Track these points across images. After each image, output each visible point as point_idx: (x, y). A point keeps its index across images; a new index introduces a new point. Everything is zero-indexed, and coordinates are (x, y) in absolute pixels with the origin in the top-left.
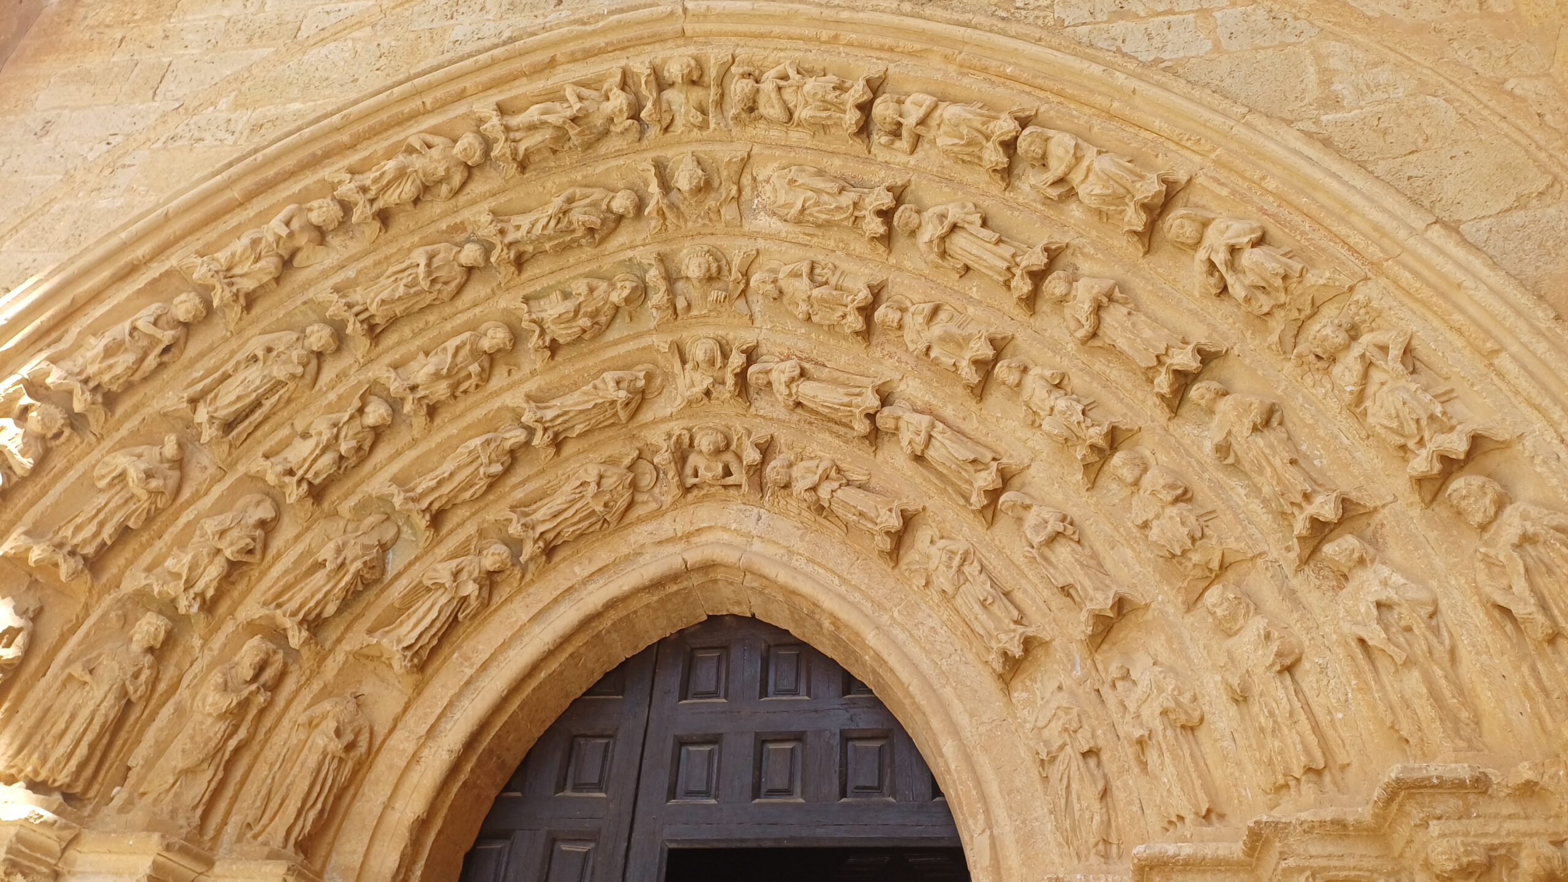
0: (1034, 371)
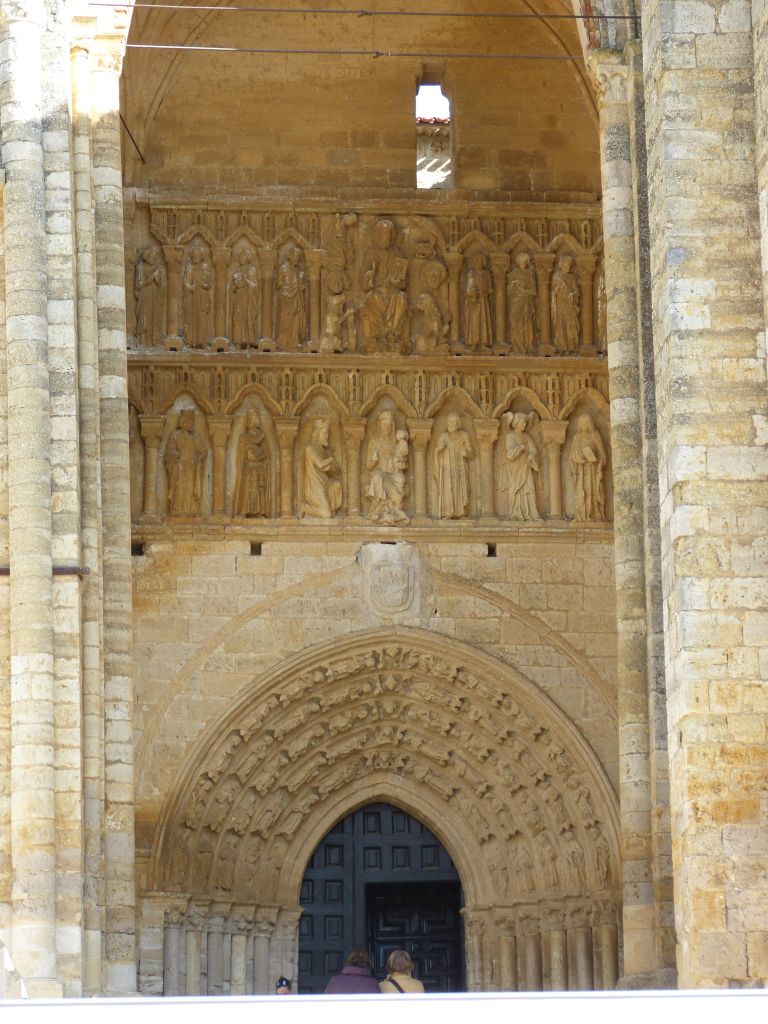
0: (500, 762)
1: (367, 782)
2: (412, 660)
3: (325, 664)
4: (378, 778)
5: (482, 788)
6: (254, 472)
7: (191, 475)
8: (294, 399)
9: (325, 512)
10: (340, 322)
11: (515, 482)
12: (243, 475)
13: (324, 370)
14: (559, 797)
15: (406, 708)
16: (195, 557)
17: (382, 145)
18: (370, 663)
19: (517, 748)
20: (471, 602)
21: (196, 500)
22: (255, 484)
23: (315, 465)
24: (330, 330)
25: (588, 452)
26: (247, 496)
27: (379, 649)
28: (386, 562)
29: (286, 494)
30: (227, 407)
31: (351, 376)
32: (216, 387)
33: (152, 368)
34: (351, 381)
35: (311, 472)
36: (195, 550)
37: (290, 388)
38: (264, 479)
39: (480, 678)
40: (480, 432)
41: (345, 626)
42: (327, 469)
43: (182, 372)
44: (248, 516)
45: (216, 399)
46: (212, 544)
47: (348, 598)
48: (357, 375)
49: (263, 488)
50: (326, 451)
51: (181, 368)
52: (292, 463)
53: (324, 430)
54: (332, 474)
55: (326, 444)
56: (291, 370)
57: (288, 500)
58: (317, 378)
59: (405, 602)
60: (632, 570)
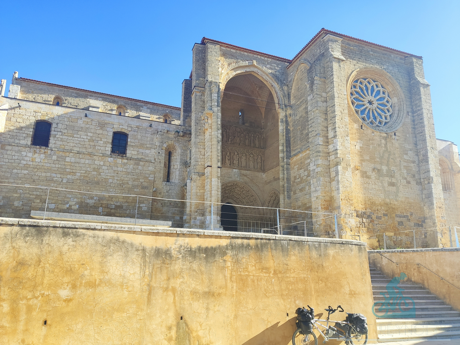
1: (228, 200)
2: (238, 185)
3: (227, 184)
4: (229, 199)
5: (243, 202)
8: (225, 149)
9: (228, 164)
11: (251, 163)
14: (254, 204)
15: (235, 191)
18: (233, 185)
19: (249, 197)
20: (245, 178)
24: (230, 141)
25: (260, 160)
27: (234, 183)
28: (235, 172)
29: (223, 161)
31: (232, 147)
35: (226, 159)
39: (246, 188)
40: (247, 156)
41: (230, 179)
47: (230, 176)
50: (228, 157)
53: (228, 154)
54: (229, 160)
56: (224, 145)
58: (228, 147)
59: (238, 177)
60: (282, 176)
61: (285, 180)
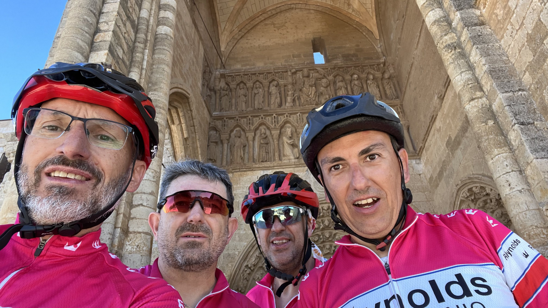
6: (264, 148)
7: (239, 150)
8: (278, 123)
9: (292, 157)
10: (292, 99)
12: (260, 149)
13: (288, 114)
16: (241, 178)
17: (302, 57)
21: (242, 159)
22: (264, 151)
23: (287, 143)
24: (289, 101)
26: (261, 155)
29: (277, 154)
30: (252, 128)
31: (298, 114)
32: (249, 122)
33: (225, 118)
34: (298, 116)
35: (286, 145)
36: (241, 175)
37: (276, 120)
38: (268, 150)
42: (292, 143)
43: (236, 119)
44: (262, 162)
45: (249, 126)
46: (248, 172)
48: (300, 114)
49: (267, 153)
50: (291, 138)
51: (235, 117)
52: (278, 144)
53: (290, 131)
54: (294, 146)
55: (291, 136)
56: (276, 115)
57: (278, 156)
58: (286, 116)
60: (467, 76)
61: (488, 84)
